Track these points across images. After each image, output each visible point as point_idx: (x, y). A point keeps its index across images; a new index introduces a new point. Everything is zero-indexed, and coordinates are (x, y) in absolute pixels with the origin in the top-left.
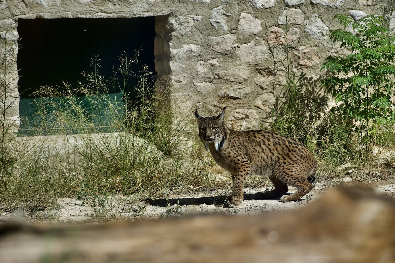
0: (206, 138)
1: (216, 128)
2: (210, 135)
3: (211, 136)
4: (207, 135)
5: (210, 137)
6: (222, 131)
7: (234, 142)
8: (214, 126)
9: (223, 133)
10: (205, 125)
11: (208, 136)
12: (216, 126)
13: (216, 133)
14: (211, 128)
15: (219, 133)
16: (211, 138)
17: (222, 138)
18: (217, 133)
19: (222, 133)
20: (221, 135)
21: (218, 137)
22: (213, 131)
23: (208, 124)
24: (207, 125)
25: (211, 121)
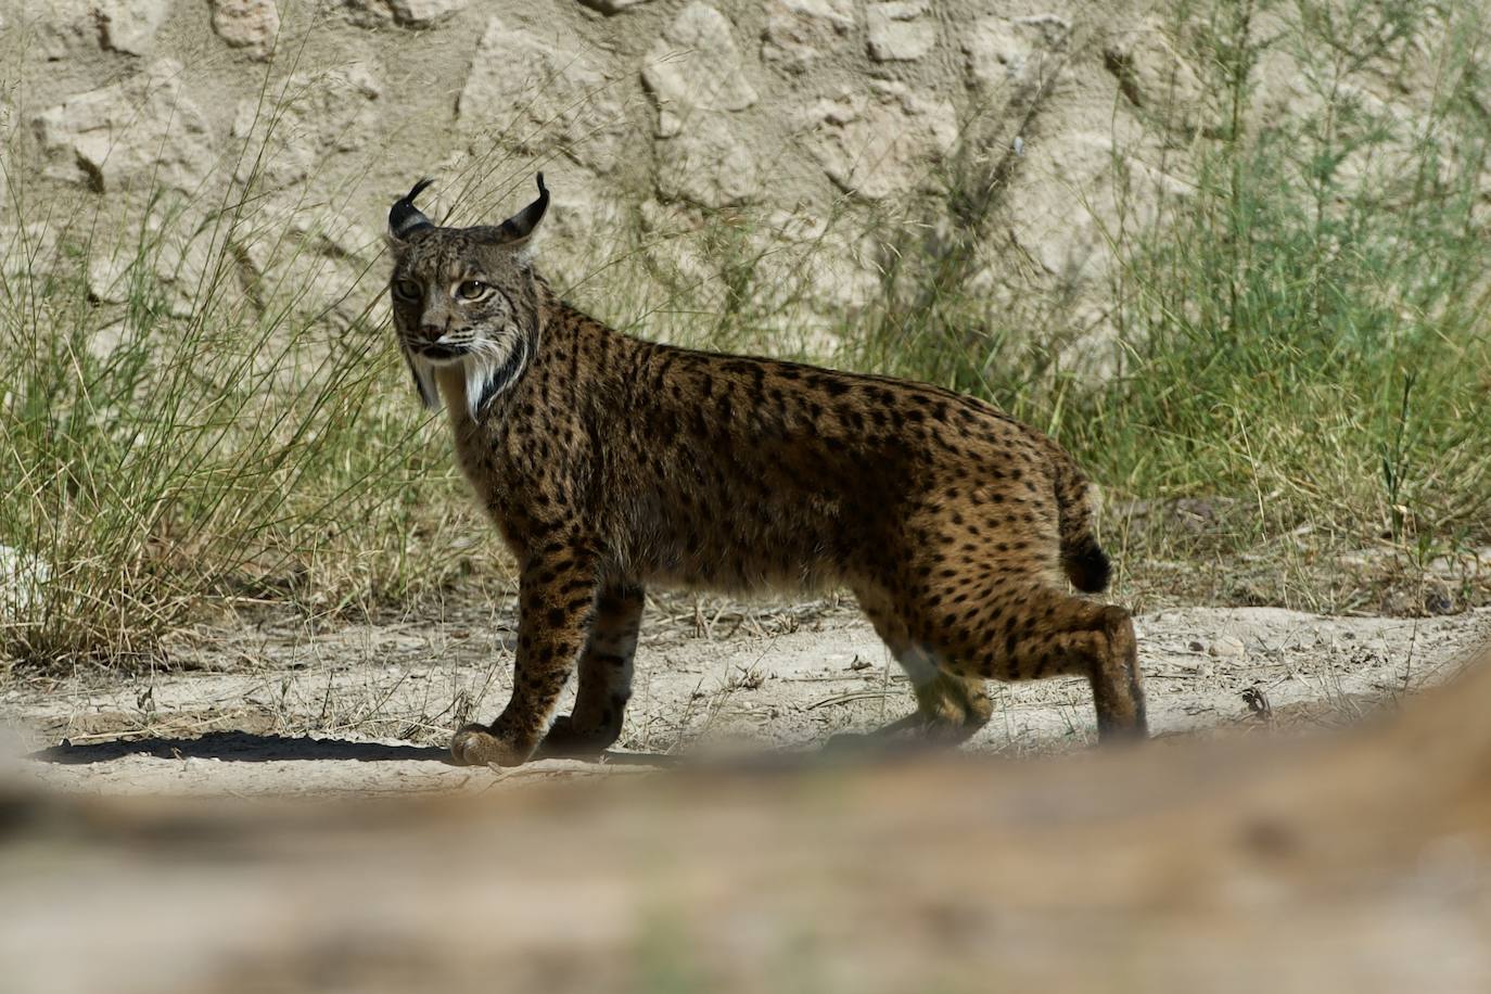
0: (422, 340)
1: (484, 286)
2: (441, 324)
3: (444, 332)
4: (425, 322)
5: (439, 335)
6: (518, 306)
7: (537, 389)
8: (473, 272)
9: (523, 318)
10: (422, 265)
11: (432, 327)
12: (482, 278)
13: (480, 316)
14: (452, 280)
15: (497, 320)
16: (443, 339)
17: (510, 348)
18: (483, 318)
19: (515, 320)
20: (511, 330)
21: (491, 344)
22: (463, 302)
23: (440, 261)
24: (433, 263)
25: (460, 249)
